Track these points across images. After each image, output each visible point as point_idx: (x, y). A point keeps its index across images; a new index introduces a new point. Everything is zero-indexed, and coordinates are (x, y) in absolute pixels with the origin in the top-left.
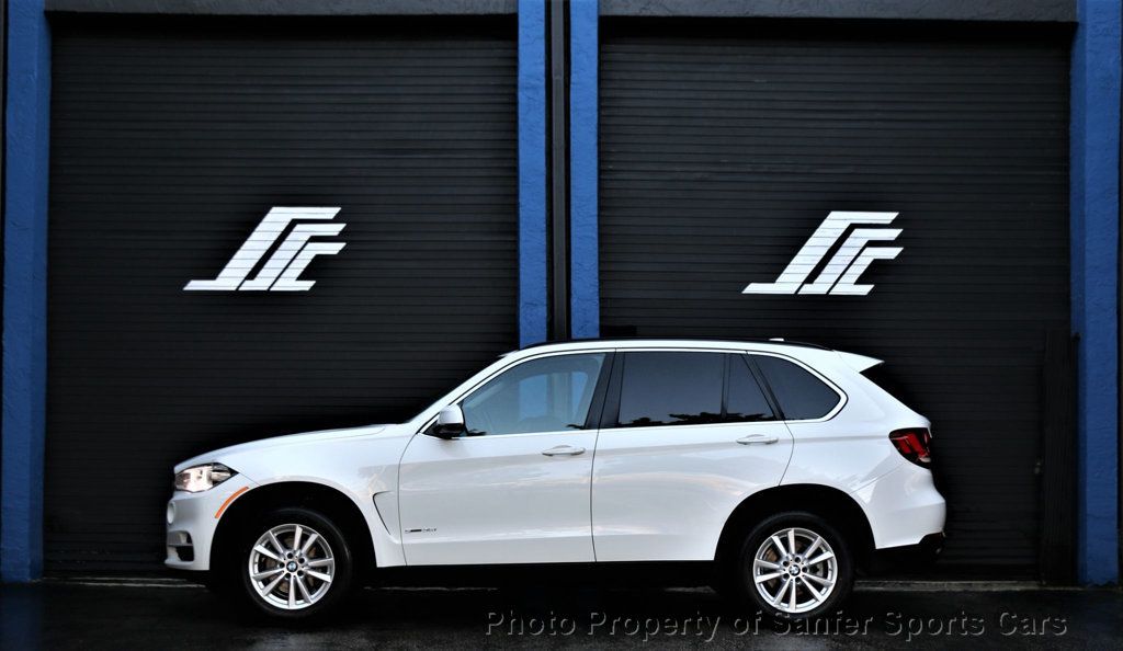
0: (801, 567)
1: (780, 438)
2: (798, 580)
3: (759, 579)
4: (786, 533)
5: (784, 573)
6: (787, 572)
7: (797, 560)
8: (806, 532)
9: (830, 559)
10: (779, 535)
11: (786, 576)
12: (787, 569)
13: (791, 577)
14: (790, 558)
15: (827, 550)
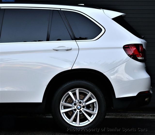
0: (82, 106)
1: (73, 48)
2: (80, 111)
3: (62, 111)
4: (75, 90)
5: (74, 108)
6: (76, 108)
7: (80, 103)
8: (84, 90)
9: (95, 102)
10: (72, 92)
11: (75, 110)
12: (76, 107)
13: (77, 110)
14: (77, 102)
15: (94, 98)
